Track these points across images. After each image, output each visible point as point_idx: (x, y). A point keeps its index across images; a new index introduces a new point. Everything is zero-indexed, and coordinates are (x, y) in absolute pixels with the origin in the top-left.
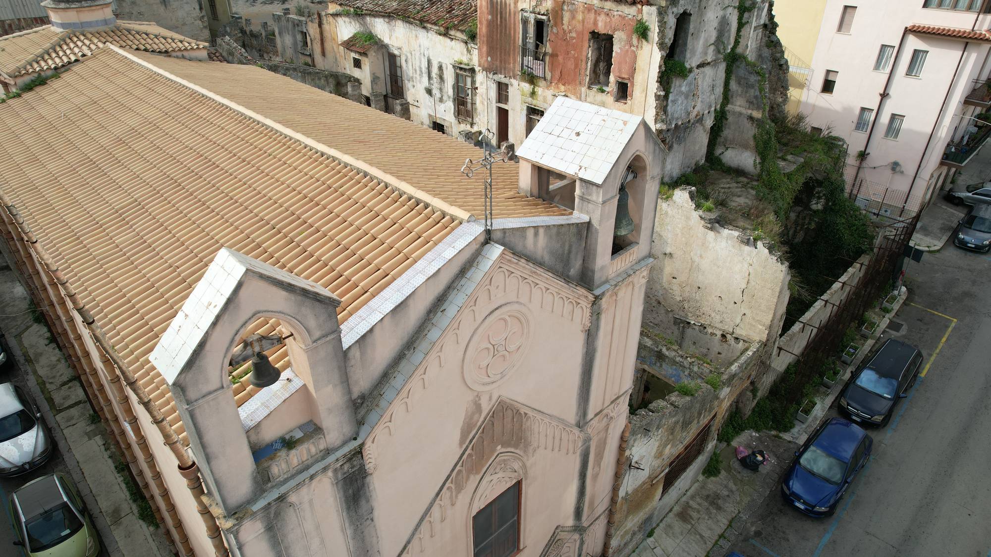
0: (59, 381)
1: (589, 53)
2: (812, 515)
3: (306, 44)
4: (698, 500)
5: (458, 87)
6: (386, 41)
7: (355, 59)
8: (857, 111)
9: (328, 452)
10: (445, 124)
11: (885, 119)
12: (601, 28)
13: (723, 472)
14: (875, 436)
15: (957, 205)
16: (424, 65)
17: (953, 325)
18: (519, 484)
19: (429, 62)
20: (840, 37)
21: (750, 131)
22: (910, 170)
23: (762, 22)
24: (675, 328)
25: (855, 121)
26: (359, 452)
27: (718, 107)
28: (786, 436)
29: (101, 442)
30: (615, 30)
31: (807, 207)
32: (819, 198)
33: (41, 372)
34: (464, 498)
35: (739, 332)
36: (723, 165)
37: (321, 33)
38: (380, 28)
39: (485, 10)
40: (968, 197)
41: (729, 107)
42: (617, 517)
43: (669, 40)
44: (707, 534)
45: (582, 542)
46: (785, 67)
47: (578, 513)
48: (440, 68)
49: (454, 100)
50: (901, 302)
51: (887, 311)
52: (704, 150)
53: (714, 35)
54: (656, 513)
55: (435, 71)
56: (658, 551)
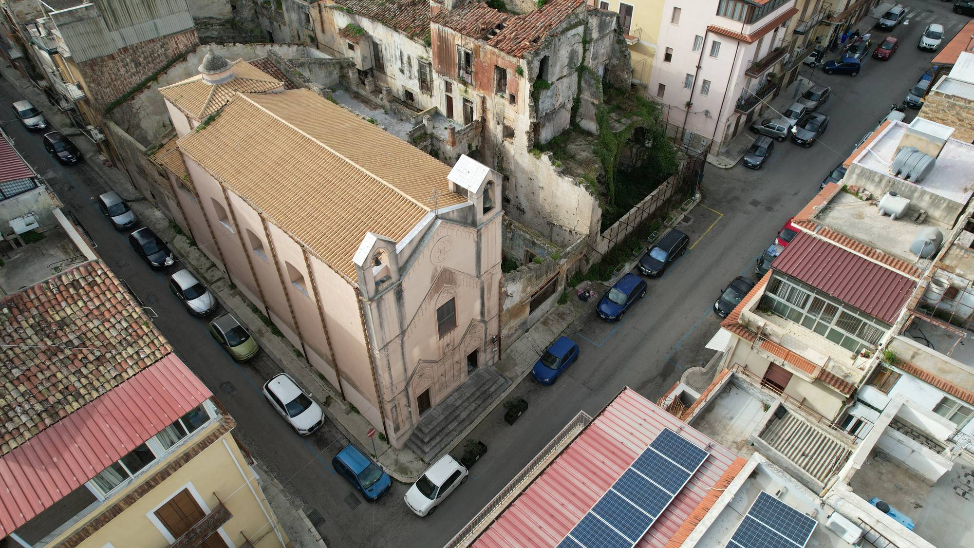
0: (205, 268)
1: (495, 76)
2: (607, 320)
3: (309, 21)
4: (553, 315)
5: (421, 72)
6: (371, 33)
7: (349, 45)
8: (685, 76)
9: (392, 284)
10: (414, 93)
11: (700, 83)
12: (500, 64)
13: (569, 302)
14: (649, 282)
15: (756, 133)
16: (398, 54)
17: (720, 218)
18: (454, 299)
19: (401, 53)
20: (673, 27)
21: (593, 111)
22: (715, 116)
23: (613, 28)
24: (548, 226)
25: (684, 82)
26: (400, 284)
27: (575, 96)
28: (606, 283)
29: (240, 299)
30: (507, 67)
31: (643, 145)
32: (649, 140)
33: (194, 262)
34: (433, 302)
35: (577, 229)
36: (581, 128)
37: (321, 17)
38: (366, 24)
39: (436, 38)
40: (761, 129)
41: (582, 96)
42: (504, 319)
43: (535, 76)
44: (555, 331)
45: (486, 329)
46: (628, 56)
47: (482, 314)
48: (409, 58)
49: (419, 79)
50: (695, 204)
51: (684, 210)
52: (568, 121)
53: (566, 61)
54: (529, 320)
55: (405, 59)
56: (530, 339)
